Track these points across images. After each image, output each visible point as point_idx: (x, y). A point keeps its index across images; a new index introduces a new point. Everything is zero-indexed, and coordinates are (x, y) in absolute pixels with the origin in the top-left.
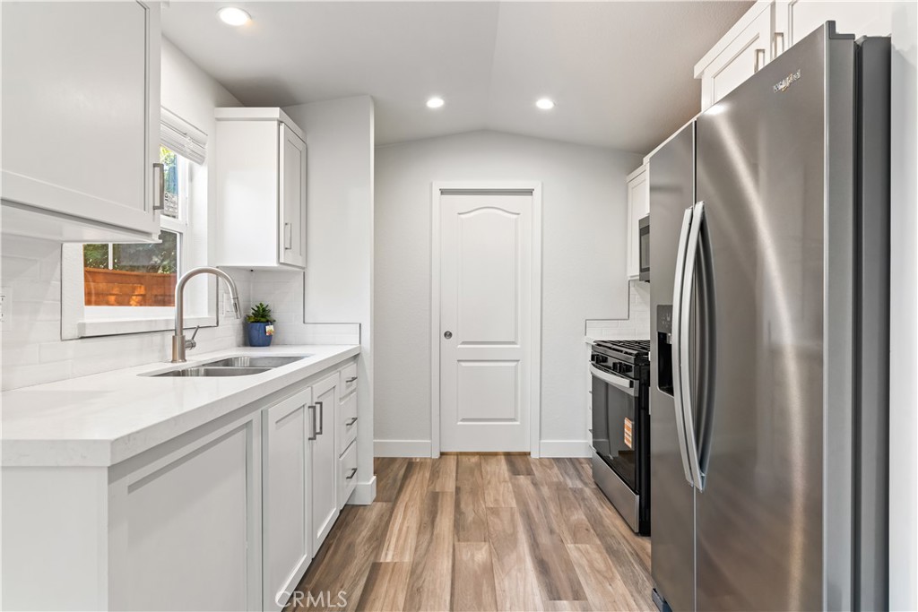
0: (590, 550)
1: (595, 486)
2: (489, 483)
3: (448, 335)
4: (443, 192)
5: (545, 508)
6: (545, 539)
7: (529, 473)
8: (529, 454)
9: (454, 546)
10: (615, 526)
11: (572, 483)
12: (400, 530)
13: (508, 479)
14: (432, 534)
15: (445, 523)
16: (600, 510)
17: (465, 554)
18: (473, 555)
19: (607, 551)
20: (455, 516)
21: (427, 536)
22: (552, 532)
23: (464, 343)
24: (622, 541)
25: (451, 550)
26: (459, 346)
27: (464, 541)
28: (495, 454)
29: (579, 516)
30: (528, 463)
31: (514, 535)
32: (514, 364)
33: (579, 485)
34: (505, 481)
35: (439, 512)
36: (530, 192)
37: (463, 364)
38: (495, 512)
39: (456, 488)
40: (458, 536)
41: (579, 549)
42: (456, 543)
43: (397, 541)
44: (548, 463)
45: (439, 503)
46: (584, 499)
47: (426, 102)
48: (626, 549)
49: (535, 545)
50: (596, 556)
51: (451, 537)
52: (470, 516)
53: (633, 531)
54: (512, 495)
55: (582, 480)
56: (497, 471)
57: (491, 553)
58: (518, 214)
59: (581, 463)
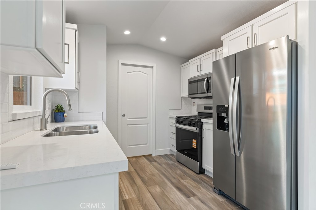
0: (188, 181)
1: (177, 162)
2: (144, 166)
3: (124, 116)
4: (123, 64)
5: (167, 171)
6: (174, 181)
7: (155, 161)
8: (151, 155)
9: (147, 188)
10: (191, 173)
11: (170, 162)
12: (124, 187)
13: (150, 164)
14: (137, 186)
15: (139, 181)
16: (183, 169)
17: (153, 191)
18: (155, 190)
19: (193, 180)
20: (141, 179)
21: (136, 187)
22: (174, 178)
23: (129, 118)
24: (195, 177)
25: (147, 190)
26: (128, 120)
27: (149, 186)
28: (140, 156)
29: (179, 172)
30: (152, 158)
31: (164, 181)
32: (146, 125)
33: (173, 163)
34: (149, 165)
35: (134, 178)
36: (152, 67)
37: (129, 126)
38: (153, 175)
39: (134, 169)
40: (146, 185)
41: (185, 181)
42: (147, 187)
43: (126, 191)
44: (159, 157)
45: (132, 175)
46: (177, 166)
47: (124, 32)
48: (198, 179)
49: (172, 183)
50: (191, 182)
51: (144, 186)
52: (146, 178)
53: (197, 173)
54: (155, 169)
55: (173, 161)
56: (144, 162)
57: (160, 188)
58: (148, 74)
59: (169, 156)
